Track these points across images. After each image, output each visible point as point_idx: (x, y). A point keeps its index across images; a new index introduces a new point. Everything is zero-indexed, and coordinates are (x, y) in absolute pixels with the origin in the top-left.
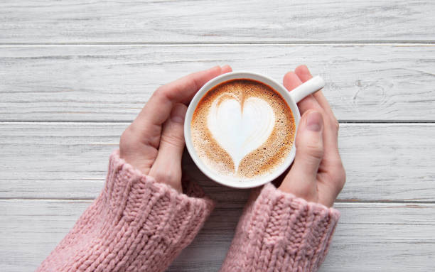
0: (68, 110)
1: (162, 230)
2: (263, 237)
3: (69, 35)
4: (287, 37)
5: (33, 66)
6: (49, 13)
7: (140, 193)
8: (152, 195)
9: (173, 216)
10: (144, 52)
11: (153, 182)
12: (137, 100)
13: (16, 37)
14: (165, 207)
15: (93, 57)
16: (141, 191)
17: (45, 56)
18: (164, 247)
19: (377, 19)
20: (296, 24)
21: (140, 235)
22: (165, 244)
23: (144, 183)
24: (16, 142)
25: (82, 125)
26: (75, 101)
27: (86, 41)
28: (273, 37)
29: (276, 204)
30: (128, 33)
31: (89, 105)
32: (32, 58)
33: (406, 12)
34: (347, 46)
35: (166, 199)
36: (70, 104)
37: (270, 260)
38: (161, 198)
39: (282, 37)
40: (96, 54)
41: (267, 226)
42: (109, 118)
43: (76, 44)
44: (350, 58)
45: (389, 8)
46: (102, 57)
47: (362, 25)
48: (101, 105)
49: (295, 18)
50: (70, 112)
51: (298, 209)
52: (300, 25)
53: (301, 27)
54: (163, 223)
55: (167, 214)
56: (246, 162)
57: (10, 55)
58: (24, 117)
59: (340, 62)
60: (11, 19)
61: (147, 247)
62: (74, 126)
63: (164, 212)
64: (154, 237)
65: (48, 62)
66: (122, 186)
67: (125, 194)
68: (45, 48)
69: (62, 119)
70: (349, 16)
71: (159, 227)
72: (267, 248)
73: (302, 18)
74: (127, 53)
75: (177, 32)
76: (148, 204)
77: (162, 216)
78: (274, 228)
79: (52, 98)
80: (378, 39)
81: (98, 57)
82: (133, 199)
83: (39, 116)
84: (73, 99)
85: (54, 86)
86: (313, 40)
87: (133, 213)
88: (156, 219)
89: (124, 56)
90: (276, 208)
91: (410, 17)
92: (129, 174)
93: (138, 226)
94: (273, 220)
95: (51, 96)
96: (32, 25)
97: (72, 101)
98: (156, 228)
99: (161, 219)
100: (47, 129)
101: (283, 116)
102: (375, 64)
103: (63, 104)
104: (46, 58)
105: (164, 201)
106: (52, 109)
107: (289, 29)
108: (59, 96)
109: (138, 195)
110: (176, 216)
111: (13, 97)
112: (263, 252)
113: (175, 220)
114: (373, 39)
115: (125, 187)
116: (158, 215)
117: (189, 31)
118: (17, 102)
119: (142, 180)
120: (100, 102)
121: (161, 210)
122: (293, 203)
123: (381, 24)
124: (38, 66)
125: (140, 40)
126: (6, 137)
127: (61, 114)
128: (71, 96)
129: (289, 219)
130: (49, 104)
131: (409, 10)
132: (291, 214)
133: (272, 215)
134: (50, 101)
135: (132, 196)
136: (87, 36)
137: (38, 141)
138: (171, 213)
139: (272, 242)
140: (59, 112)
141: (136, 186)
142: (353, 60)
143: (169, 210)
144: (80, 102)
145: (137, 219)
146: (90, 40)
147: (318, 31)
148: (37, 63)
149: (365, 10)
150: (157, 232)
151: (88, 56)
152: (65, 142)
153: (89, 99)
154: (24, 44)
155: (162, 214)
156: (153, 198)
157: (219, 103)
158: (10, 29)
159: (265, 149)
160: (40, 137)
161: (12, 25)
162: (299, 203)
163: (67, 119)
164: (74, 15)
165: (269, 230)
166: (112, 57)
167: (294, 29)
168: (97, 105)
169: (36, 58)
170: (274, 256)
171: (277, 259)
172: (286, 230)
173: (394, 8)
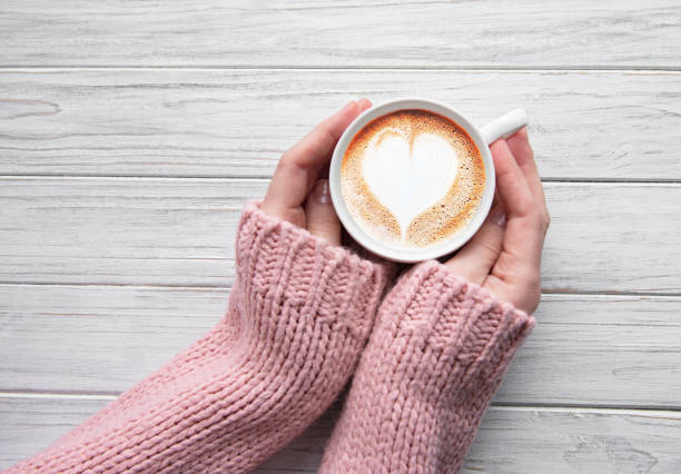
0: (166, 159)
1: (345, 315)
2: (401, 319)
3: (167, 55)
4: (476, 60)
5: (118, 98)
6: (141, 23)
7: (308, 263)
8: (325, 265)
9: (357, 292)
10: (274, 79)
11: (326, 246)
12: (263, 146)
13: (94, 56)
14: (345, 280)
15: (202, 86)
16: (309, 259)
17: (134, 84)
18: (354, 342)
19: (601, 36)
20: (489, 42)
21: (318, 325)
22: (353, 337)
23: (313, 248)
24: (92, 205)
25: (186, 182)
26: (176, 148)
27: (193, 63)
28: (455, 60)
29: (428, 279)
30: (252, 52)
31: (197, 153)
32: (117, 87)
33: (643, 25)
34: (560, 74)
35: (344, 268)
36: (169, 152)
37: (403, 353)
38: (338, 266)
39: (468, 60)
40: (206, 82)
41: (409, 306)
42: (225, 173)
43: (179, 67)
44: (564, 91)
45: (618, 21)
46: (215, 86)
47: (581, 44)
48: (214, 154)
49: (486, 33)
50: (170, 163)
51: (451, 287)
52: (494, 43)
53: (495, 46)
54: (345, 305)
55: (350, 291)
56: (417, 225)
57: (85, 82)
58: (104, 170)
59: (549, 95)
60: (88, 32)
61: (333, 343)
62: (175, 182)
63: (344, 287)
64: (336, 326)
65: (140, 92)
66: (281, 254)
67: (287, 265)
68: (135, 73)
69: (158, 172)
70: (563, 31)
71: (341, 311)
72: (404, 335)
73: (496, 33)
74: (251, 80)
75: (321, 51)
76: (320, 277)
77: (342, 295)
78: (417, 309)
79: (145, 143)
80: (603, 64)
81: (209, 86)
82: (298, 271)
83: (126, 169)
84: (174, 145)
85: (146, 126)
86: (510, 65)
87: (301, 293)
88: (334, 300)
89: (245, 85)
90: (427, 283)
91: (649, 34)
92: (291, 236)
93: (313, 312)
94: (419, 297)
95: (142, 140)
96: (117, 41)
97: (171, 147)
98: (336, 313)
99: (342, 299)
100: (137, 187)
101: (468, 161)
102: (598, 100)
103: (159, 152)
104: (136, 87)
105: (342, 272)
106: (144, 159)
107: (478, 49)
108: (154, 140)
109: (306, 266)
110: (361, 293)
111: (89, 141)
112: (396, 340)
113: (360, 299)
114: (597, 64)
115: (287, 254)
116: (336, 293)
117: (337, 50)
118: (94, 149)
119: (311, 243)
120: (211, 149)
121: (340, 285)
122: (448, 278)
123: (608, 42)
124: (124, 97)
125: (268, 63)
126: (78, 197)
127: (157, 166)
128: (171, 141)
129: (438, 298)
130: (140, 152)
131: (647, 23)
132: (442, 292)
133: (418, 292)
134: (141, 147)
135: (297, 267)
136: (193, 56)
137: (123, 204)
138: (354, 288)
139: (412, 327)
140: (154, 163)
141: (302, 252)
142: (568, 93)
143: (351, 284)
144: (184, 149)
145: (308, 302)
146: (198, 62)
147: (519, 52)
148: (122, 94)
149: (586, 23)
150: (339, 319)
151: (196, 85)
152: (161, 206)
153: (196, 145)
154: (106, 67)
155: (342, 292)
156: (328, 268)
157: (379, 142)
158: (86, 45)
159: (443, 206)
160: (126, 198)
161: (89, 39)
162: (455, 279)
163: (165, 173)
164: (176, 27)
165: (410, 311)
166: (228, 86)
167: (485, 49)
168: (207, 153)
169: (122, 87)
170: (410, 347)
171: (414, 352)
172: (432, 312)
173: (627, 20)
